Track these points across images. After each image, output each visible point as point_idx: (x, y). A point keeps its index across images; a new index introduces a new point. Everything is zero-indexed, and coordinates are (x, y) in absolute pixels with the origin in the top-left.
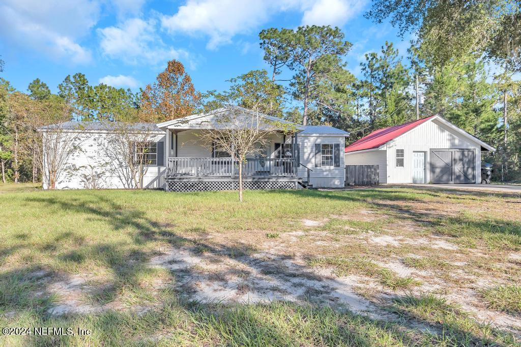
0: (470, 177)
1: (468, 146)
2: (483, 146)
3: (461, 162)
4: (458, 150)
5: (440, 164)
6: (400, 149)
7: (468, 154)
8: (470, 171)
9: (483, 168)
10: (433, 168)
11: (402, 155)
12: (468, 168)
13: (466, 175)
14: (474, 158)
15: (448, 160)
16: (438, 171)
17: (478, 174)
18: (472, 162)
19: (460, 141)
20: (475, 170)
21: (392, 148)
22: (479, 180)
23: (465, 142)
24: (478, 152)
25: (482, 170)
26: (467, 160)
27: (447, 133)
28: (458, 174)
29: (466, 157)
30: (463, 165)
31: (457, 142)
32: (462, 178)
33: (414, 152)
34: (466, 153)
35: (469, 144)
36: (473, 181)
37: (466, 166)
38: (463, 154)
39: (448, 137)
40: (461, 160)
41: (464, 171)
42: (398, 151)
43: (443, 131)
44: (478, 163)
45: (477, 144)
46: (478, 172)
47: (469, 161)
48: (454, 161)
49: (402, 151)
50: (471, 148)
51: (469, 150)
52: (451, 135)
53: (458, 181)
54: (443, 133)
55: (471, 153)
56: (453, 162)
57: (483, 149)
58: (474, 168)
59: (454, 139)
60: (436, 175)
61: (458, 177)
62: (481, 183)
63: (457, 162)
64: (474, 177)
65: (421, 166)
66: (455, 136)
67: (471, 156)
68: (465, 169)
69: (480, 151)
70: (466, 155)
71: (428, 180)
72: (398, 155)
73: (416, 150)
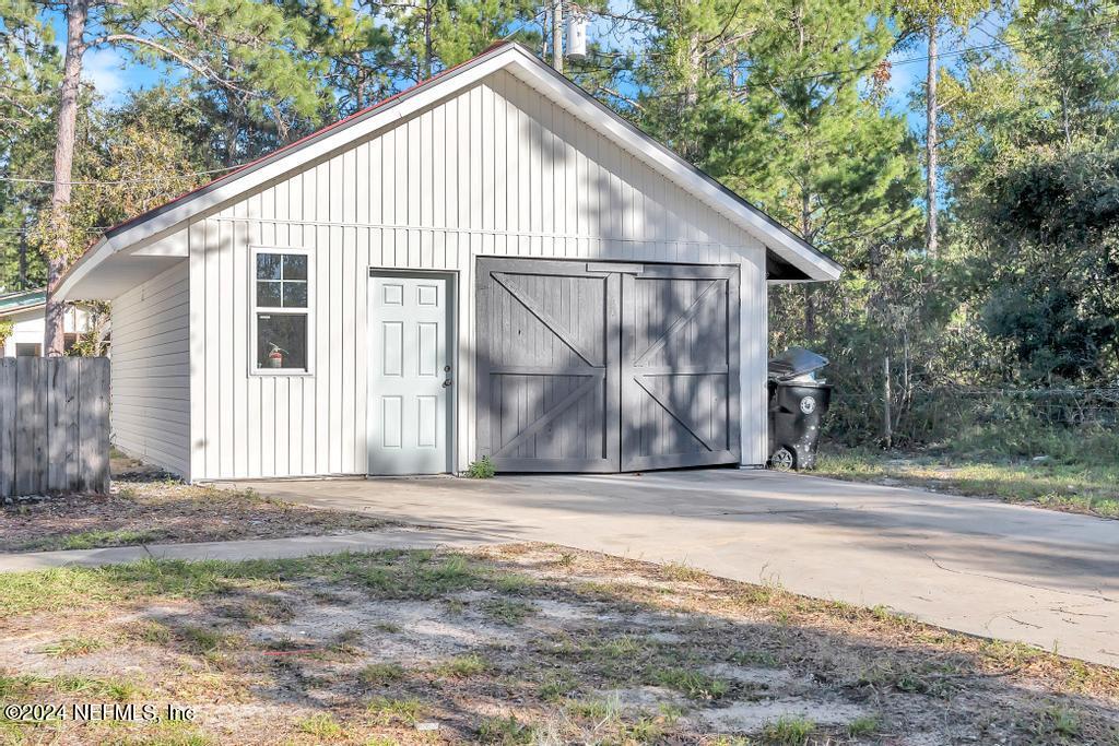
0: (710, 432)
1: (693, 245)
2: (777, 250)
3: (658, 348)
4: (639, 269)
5: (536, 354)
6: (282, 249)
7: (699, 300)
8: (708, 397)
9: (777, 376)
10: (493, 379)
11: (298, 296)
12: (697, 379)
13: (683, 422)
14: (731, 321)
15: (581, 333)
16: (522, 399)
17: (751, 418)
18: (715, 344)
19: (651, 219)
20: (738, 391)
21: (226, 256)
22: (756, 447)
23: (684, 227)
24: (752, 288)
25: (772, 386)
26: (692, 333)
27: (579, 165)
28: (637, 420)
29: (684, 314)
30: (671, 360)
31: (634, 224)
32: (664, 442)
33: (375, 272)
34: (685, 291)
35: (702, 237)
36: (726, 457)
37: (686, 368)
38: (669, 301)
39: (588, 196)
40: (658, 332)
41: (672, 398)
42: (267, 264)
43: (553, 155)
44: (753, 348)
45: (745, 236)
46: (753, 404)
47: (704, 339)
48: (617, 337)
49: (297, 266)
50: (716, 258)
51: (698, 273)
52: (601, 184)
53: (638, 461)
54: (559, 171)
55: (710, 294)
56: (613, 347)
57: (779, 268)
58: (729, 384)
59: (618, 205)
60: (511, 427)
61: (641, 437)
62: (770, 464)
63: (632, 340)
64: (731, 433)
65: (429, 364)
66: (628, 191)
67: (713, 311)
68: (682, 384)
69: (766, 283)
70: (687, 303)
71: (467, 454)
72: (266, 295)
73: (388, 264)
